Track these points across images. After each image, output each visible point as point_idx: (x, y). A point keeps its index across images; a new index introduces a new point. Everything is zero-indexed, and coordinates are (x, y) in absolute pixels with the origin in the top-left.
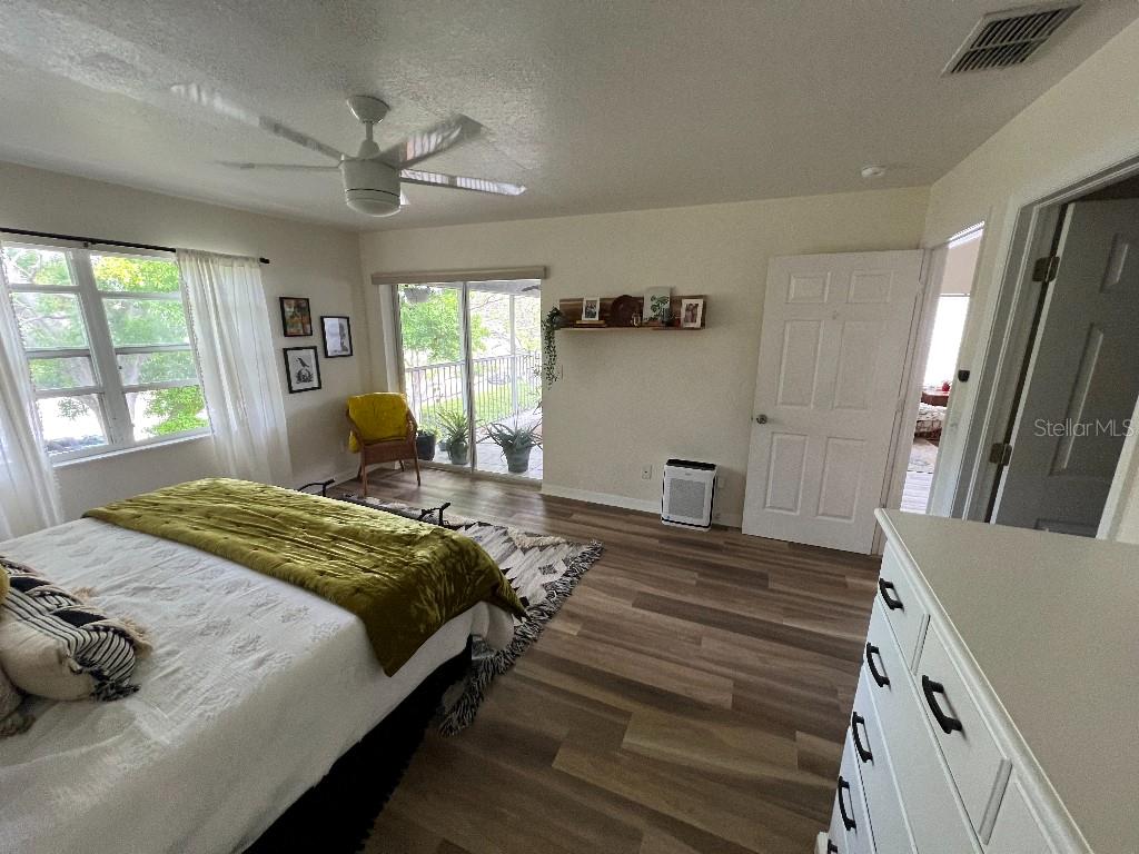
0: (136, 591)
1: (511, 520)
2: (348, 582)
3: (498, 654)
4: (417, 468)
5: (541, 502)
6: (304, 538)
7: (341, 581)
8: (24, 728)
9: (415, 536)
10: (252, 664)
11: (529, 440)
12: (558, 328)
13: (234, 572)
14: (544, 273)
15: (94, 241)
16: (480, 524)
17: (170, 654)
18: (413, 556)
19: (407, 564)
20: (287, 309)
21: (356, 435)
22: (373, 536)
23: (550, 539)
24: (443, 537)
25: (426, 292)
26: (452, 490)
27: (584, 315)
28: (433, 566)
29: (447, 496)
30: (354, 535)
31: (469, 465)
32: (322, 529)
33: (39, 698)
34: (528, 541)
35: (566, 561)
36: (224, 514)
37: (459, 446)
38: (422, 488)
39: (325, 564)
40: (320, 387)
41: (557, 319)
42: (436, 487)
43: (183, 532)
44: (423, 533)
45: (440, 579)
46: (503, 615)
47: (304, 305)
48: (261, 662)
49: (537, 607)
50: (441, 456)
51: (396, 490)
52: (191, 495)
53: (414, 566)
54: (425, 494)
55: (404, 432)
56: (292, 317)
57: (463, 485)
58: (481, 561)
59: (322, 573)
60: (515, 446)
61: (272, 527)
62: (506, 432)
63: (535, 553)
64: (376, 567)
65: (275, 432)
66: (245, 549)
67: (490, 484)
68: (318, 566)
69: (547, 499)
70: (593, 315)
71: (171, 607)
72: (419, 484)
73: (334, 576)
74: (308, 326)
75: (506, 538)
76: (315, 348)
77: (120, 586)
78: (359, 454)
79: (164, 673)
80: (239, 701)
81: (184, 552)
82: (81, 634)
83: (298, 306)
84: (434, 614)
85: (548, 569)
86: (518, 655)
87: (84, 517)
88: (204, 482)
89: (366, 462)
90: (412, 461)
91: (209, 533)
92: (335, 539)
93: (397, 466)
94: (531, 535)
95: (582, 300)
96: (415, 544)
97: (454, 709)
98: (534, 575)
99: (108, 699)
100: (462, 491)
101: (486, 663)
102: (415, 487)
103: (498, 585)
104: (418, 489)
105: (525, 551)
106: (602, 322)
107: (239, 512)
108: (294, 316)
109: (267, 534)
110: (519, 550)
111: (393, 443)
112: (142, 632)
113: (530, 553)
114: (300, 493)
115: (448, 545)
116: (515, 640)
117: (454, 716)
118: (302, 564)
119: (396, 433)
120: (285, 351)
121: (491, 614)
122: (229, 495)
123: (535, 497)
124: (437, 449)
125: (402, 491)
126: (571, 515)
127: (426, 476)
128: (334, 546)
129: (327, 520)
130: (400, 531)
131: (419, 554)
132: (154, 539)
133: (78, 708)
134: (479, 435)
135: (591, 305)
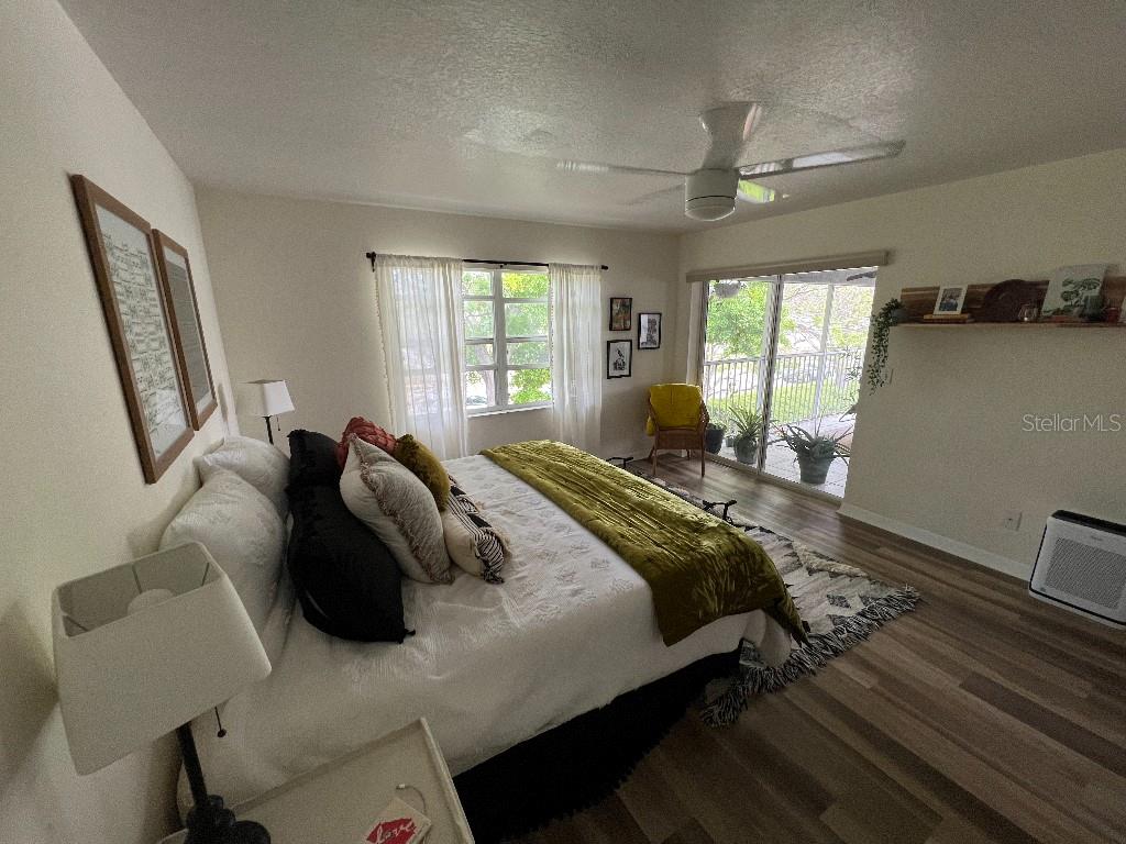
0: (506, 513)
1: (798, 533)
2: (640, 548)
3: (768, 669)
4: (703, 460)
5: (838, 522)
6: (611, 503)
7: (636, 547)
8: (450, 582)
9: (703, 525)
10: (569, 593)
11: (833, 450)
12: (896, 323)
13: (560, 517)
14: (885, 258)
15: (506, 263)
16: (762, 529)
17: (522, 564)
18: (699, 542)
19: (693, 550)
20: (615, 307)
21: (653, 419)
22: (664, 515)
23: (843, 568)
24: (729, 534)
25: (737, 286)
26: (734, 487)
27: (937, 307)
28: (717, 558)
29: (731, 493)
30: (649, 510)
31: (755, 466)
32: (625, 498)
33: (457, 566)
34: (816, 562)
35: (864, 599)
36: (557, 470)
37: (750, 443)
38: (705, 480)
39: (624, 529)
40: (630, 375)
41: (895, 313)
42: (720, 482)
43: (531, 477)
44: (712, 524)
45: (722, 573)
46: (781, 633)
47: (628, 304)
48: (575, 593)
49: (821, 638)
50: (726, 452)
51: (682, 477)
52: (538, 451)
53: (699, 553)
54: (708, 486)
55: (696, 423)
56: (617, 314)
57: (748, 485)
58: (766, 568)
59: (623, 536)
60: (814, 454)
61: (589, 488)
62: (804, 437)
63: (823, 578)
64: (665, 544)
65: (593, 408)
66: (570, 501)
67: (776, 490)
68: (619, 529)
69: (846, 522)
70: (954, 307)
71: (524, 531)
72: (703, 475)
73: (630, 541)
74: (628, 322)
75: (791, 551)
76: (631, 341)
77: (497, 506)
78: (654, 438)
79: (518, 576)
80: (560, 617)
81: (531, 492)
82: (479, 532)
83: (623, 305)
84: (713, 605)
85: (840, 601)
86: (791, 681)
87: (481, 453)
88: (547, 442)
89: (659, 445)
90: (699, 452)
91: (548, 483)
92: (633, 509)
93: (684, 454)
94: (821, 556)
95: (938, 288)
96: (702, 532)
97: (715, 703)
98: (820, 602)
99: (488, 581)
100: (747, 491)
101: (754, 674)
102: (699, 477)
103: (781, 598)
104: (701, 480)
105: (811, 571)
106: (966, 316)
107: (566, 471)
108: (619, 313)
109: (584, 492)
110: (804, 568)
111: (683, 432)
112: (508, 542)
113: (815, 576)
114: (607, 463)
115: (733, 543)
116: (788, 662)
117: (716, 710)
118: (607, 524)
119: (687, 423)
120: (609, 343)
121: (768, 626)
122: (562, 455)
123: (829, 515)
124: (724, 444)
125: (686, 479)
126: (879, 547)
127: (711, 469)
128: (631, 516)
129: (628, 491)
130: (689, 517)
131: (705, 543)
132: (515, 478)
133: (474, 580)
134: (773, 435)
135: (953, 294)
